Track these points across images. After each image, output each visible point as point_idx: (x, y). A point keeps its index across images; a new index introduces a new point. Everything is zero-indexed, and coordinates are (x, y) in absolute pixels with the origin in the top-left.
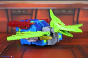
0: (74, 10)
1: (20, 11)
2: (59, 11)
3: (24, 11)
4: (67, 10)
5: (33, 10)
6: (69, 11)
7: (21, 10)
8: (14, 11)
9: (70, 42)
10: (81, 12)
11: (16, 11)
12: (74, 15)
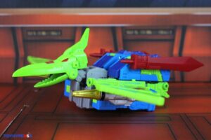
0: (173, 29)
1: (44, 33)
2: (136, 32)
4: (155, 30)
5: (75, 28)
6: (162, 32)
7: (48, 30)
8: (30, 33)
11: (35, 33)
12: (173, 40)
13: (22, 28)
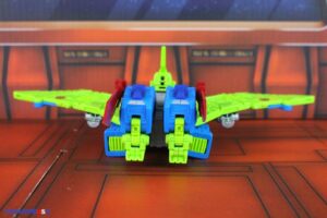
0: (255, 50)
1: (85, 54)
2: (206, 53)
3: (98, 54)
4: (231, 50)
5: (126, 48)
6: (240, 54)
7: (91, 50)
8: (67, 55)
9: (245, 154)
10: (275, 57)
11: (73, 54)
12: (253, 64)
13: (57, 48)
